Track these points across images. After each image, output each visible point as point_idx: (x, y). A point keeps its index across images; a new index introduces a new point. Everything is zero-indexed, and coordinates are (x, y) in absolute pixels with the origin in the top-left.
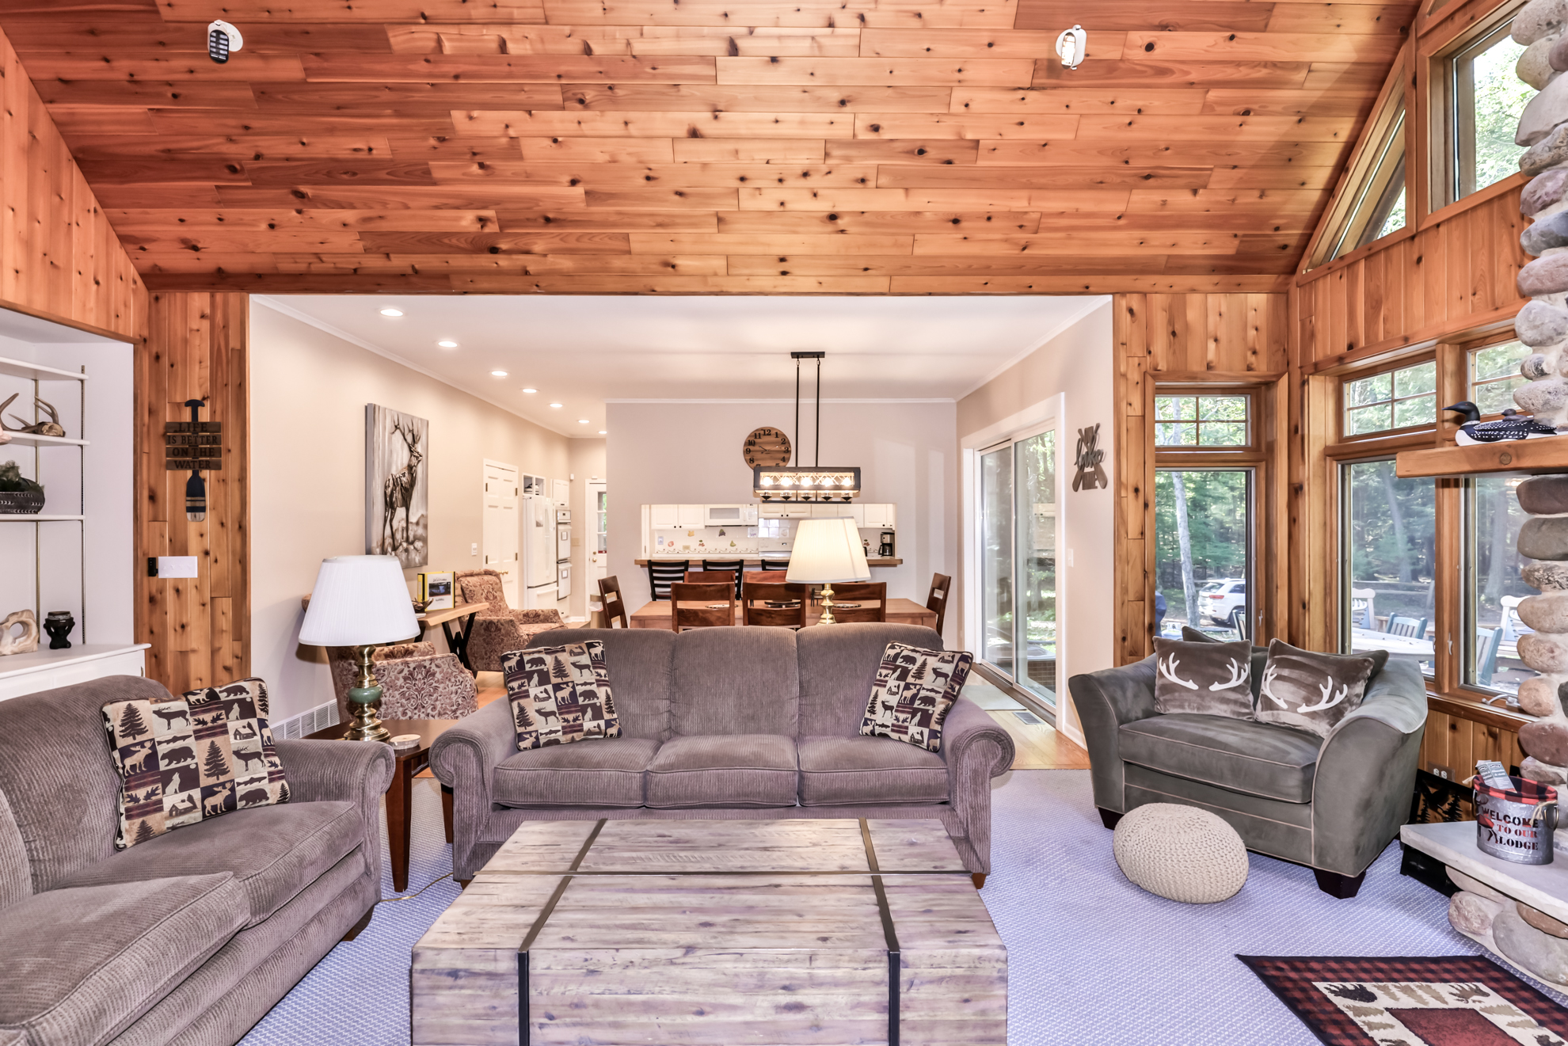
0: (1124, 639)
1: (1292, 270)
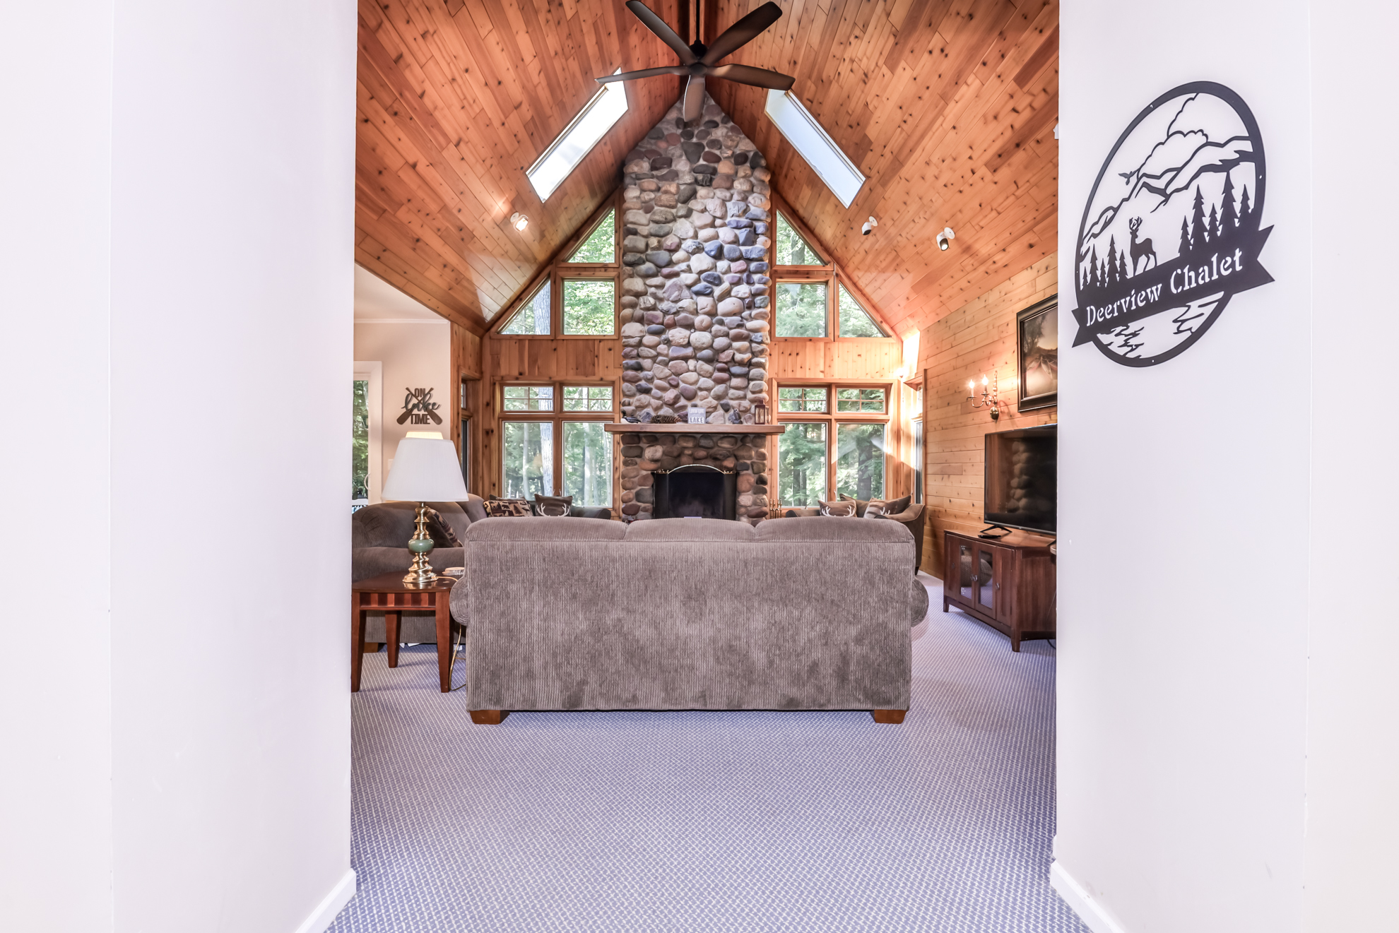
1: (487, 332)
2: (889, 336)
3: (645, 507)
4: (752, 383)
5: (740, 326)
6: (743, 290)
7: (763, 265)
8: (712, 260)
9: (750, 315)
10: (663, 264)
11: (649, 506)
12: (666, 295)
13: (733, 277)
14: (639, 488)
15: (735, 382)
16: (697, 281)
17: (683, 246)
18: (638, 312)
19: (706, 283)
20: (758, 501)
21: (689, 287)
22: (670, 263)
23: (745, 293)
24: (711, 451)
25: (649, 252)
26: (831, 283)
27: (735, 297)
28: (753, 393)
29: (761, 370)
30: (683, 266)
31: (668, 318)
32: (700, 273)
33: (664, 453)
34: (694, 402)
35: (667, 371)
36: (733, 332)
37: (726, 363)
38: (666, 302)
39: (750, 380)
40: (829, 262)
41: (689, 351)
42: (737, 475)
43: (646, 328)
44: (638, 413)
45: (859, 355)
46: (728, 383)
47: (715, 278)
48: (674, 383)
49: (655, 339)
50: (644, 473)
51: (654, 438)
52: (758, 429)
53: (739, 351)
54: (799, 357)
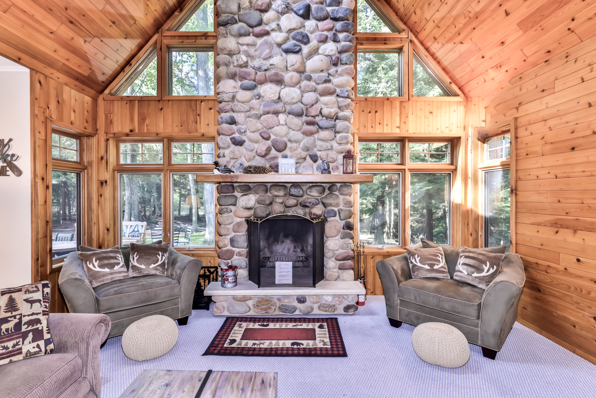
0: (38, 259)
1: (102, 92)
2: (456, 95)
3: (239, 253)
4: (338, 136)
5: (328, 81)
6: (330, 48)
7: (349, 24)
8: (301, 19)
9: (337, 71)
10: (254, 22)
11: (245, 251)
12: (257, 53)
13: (321, 35)
14: (233, 234)
15: (323, 134)
16: (286, 40)
17: (273, 6)
18: (232, 69)
19: (295, 42)
20: (345, 246)
21: (279, 45)
22: (260, 23)
23: (332, 50)
24: (301, 200)
25: (242, 12)
26: (405, 49)
27: (322, 54)
28: (340, 144)
29: (347, 123)
30: (273, 25)
31: (260, 75)
32: (290, 31)
33: (258, 202)
34: (284, 153)
35: (259, 126)
36: (321, 87)
37: (314, 117)
38: (258, 60)
39: (336, 132)
40: (404, 30)
41: (279, 107)
42: (324, 221)
43: (240, 83)
44: (232, 164)
45: (431, 113)
46: (316, 136)
47: (303, 37)
48: (266, 136)
49: (248, 94)
50: (239, 220)
51: (247, 188)
52: (347, 178)
53: (326, 104)
54: (377, 114)
